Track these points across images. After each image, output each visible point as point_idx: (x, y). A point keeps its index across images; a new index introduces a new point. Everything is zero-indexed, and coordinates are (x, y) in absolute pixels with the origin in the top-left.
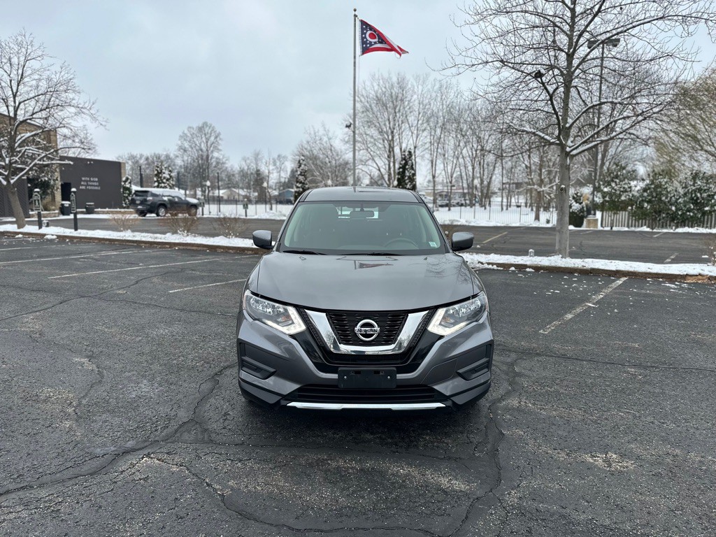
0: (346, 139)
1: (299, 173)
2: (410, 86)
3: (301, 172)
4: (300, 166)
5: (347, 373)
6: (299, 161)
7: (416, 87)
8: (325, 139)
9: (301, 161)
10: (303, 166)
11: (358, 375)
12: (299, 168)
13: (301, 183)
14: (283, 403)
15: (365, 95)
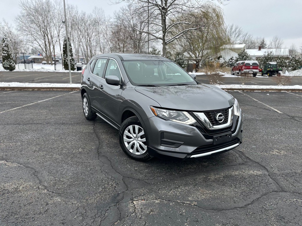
0: (19, 29)
1: (4, 45)
2: (52, 5)
3: (5, 45)
4: (4, 42)
5: (217, 138)
6: (3, 39)
7: (56, 6)
8: (6, 28)
9: (5, 39)
10: (6, 42)
11: (221, 138)
12: (4, 43)
13: (6, 51)
14: (188, 157)
15: (28, 7)
